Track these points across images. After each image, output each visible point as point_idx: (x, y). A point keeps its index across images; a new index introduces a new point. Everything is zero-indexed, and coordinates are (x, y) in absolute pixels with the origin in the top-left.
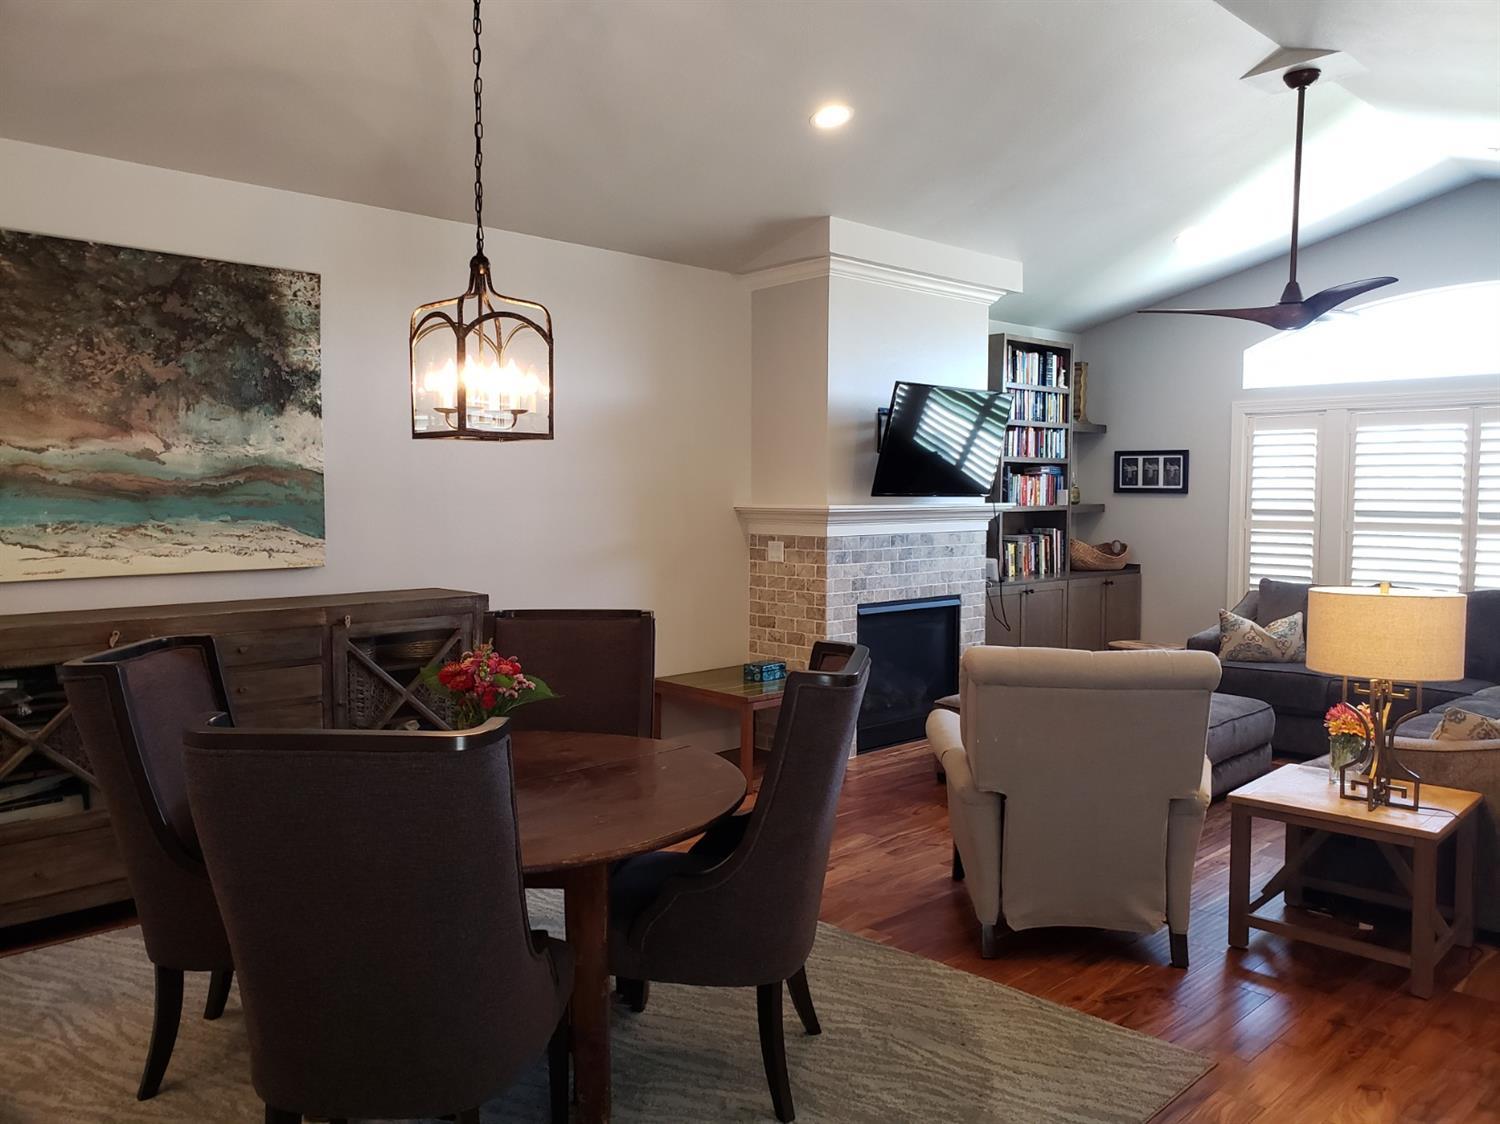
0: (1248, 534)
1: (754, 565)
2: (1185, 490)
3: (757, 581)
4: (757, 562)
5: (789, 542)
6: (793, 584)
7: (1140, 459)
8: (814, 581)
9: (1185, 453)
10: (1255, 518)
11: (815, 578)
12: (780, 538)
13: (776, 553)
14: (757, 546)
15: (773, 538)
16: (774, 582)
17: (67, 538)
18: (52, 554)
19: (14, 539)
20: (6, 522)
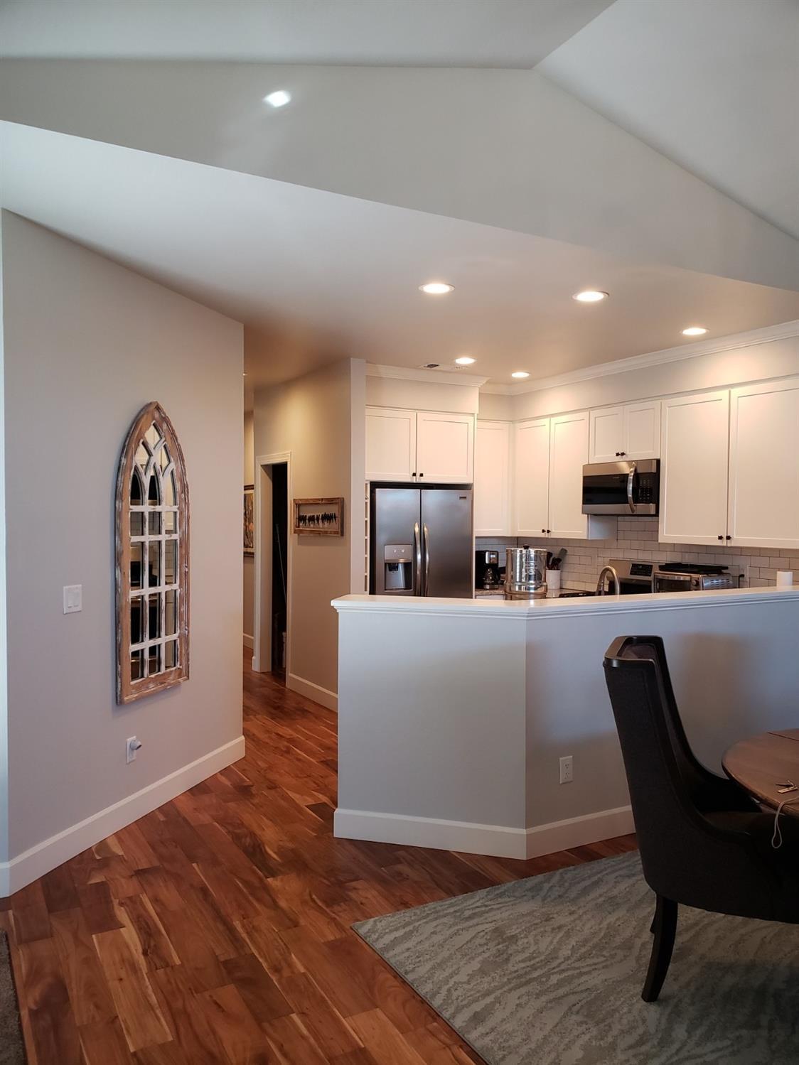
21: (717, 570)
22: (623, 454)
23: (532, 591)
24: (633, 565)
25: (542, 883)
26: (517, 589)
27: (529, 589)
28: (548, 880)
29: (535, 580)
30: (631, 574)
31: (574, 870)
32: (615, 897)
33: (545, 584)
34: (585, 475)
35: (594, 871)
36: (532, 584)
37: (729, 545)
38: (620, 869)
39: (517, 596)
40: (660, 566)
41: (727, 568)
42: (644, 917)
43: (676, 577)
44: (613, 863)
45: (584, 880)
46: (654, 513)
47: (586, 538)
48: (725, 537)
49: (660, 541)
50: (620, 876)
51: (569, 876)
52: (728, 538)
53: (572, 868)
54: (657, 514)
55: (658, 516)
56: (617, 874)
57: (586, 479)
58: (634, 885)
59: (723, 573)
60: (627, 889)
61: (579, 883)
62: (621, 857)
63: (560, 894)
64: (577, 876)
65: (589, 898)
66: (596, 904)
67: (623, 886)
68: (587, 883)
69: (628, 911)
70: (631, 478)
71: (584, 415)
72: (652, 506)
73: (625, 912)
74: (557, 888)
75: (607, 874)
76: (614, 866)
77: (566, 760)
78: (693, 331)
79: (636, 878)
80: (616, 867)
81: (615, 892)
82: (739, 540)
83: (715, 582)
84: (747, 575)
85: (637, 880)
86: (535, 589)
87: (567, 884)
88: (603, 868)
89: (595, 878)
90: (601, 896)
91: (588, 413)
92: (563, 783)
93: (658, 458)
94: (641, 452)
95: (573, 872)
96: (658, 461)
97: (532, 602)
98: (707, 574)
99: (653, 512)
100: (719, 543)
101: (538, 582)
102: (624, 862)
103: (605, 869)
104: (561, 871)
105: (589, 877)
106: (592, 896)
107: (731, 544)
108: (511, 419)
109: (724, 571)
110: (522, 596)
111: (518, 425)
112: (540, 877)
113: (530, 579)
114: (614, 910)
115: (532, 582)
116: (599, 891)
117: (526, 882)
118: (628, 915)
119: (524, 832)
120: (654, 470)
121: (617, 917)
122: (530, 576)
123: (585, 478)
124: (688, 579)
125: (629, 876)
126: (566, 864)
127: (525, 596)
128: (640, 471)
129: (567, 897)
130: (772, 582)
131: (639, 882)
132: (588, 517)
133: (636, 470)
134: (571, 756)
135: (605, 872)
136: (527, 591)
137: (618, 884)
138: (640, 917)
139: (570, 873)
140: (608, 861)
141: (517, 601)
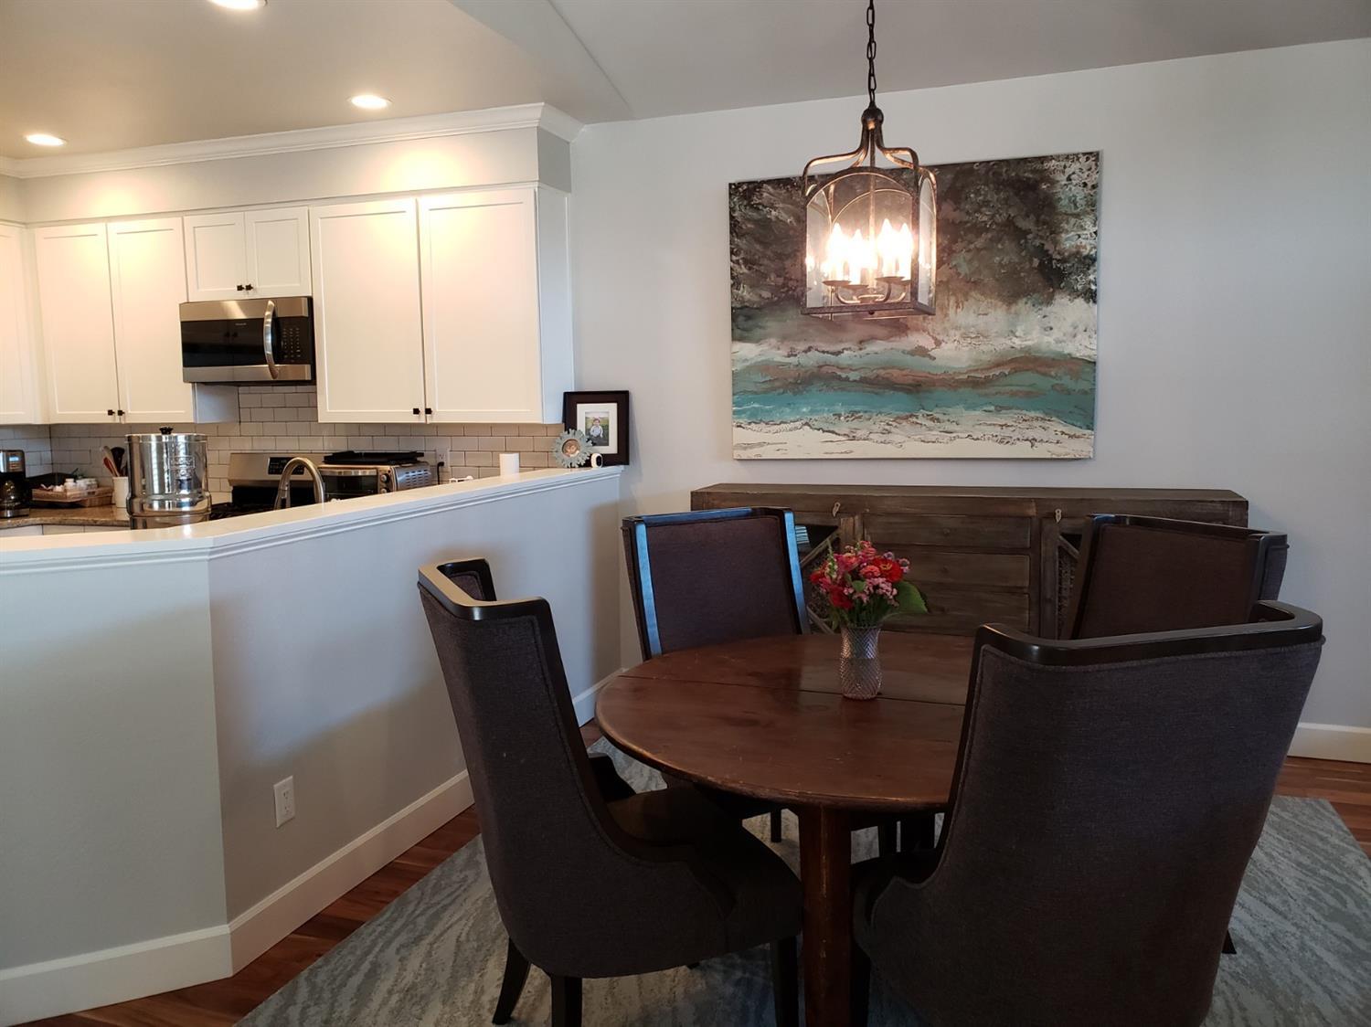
17: (855, 424)
18: (844, 438)
19: (817, 425)
20: (812, 412)
21: (409, 459)
22: (249, 288)
23: (186, 509)
24: (272, 459)
25: (283, 1009)
26: (156, 506)
27: (180, 505)
28: (290, 1001)
29: (189, 489)
30: (270, 473)
31: (327, 962)
32: (414, 986)
33: (207, 494)
34: (183, 320)
35: (358, 952)
36: (185, 496)
37: (429, 422)
38: (397, 933)
39: (158, 519)
40: (326, 458)
41: (422, 455)
42: (472, 1002)
43: (353, 471)
44: (380, 929)
45: (350, 975)
46: (310, 379)
47: (192, 421)
48: (422, 410)
49: (320, 421)
50: (402, 946)
51: (322, 977)
52: (428, 411)
53: (320, 961)
54: (313, 381)
55: (315, 384)
56: (395, 945)
57: (186, 326)
58: (429, 954)
59: (419, 462)
60: (424, 965)
61: (344, 985)
62: (388, 915)
63: (324, 1018)
64: (336, 973)
65: (374, 1005)
66: (392, 1012)
67: (415, 962)
68: (356, 980)
69: (444, 1003)
70: (269, 325)
71: (175, 222)
72: (307, 367)
73: (440, 1006)
74: (312, 1011)
75: (381, 951)
76: (385, 932)
77: (283, 786)
78: (368, 101)
79: (427, 941)
80: (389, 934)
81: (409, 978)
82: (444, 413)
83: (411, 474)
84: (448, 463)
85: (431, 944)
86: (192, 504)
87: (327, 995)
88: (368, 942)
89: (366, 966)
90: (390, 992)
91: (180, 218)
92: (281, 826)
93: (310, 295)
94: (277, 285)
95: (326, 968)
96: (310, 300)
97: (187, 529)
98: (400, 464)
99: (308, 377)
100: (414, 419)
101: (195, 491)
102: (395, 921)
103: (374, 943)
104: (305, 973)
105: (357, 967)
106: (377, 999)
107: (431, 420)
108: (23, 221)
109: (419, 459)
110: (167, 520)
111: (41, 233)
112: (275, 1000)
113: (180, 487)
114: (423, 1012)
115: (185, 492)
116: (383, 986)
117: (254, 1019)
118: (447, 1009)
119: (225, 929)
120: (305, 313)
121: (434, 1020)
122: (181, 481)
123: (184, 324)
124: (373, 473)
125: (417, 940)
126: (308, 957)
127: (172, 519)
128: (279, 315)
129: (339, 1018)
130: (494, 470)
131: (435, 946)
132: (193, 387)
133: (274, 314)
134: (291, 777)
135: (377, 949)
136: (178, 510)
137: (405, 962)
138: (467, 1005)
139: (322, 971)
140: (370, 929)
141: (157, 531)
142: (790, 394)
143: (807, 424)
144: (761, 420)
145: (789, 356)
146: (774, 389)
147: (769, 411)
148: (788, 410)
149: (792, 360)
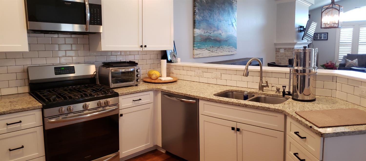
0: (339, 47)
1: (276, 54)
2: (327, 39)
3: (277, 56)
4: (277, 53)
5: (285, 49)
6: (286, 56)
7: (319, 34)
8: (291, 56)
9: (327, 33)
10: (340, 44)
11: (291, 55)
12: (283, 48)
13: (282, 51)
14: (277, 50)
15: (281, 48)
16: (281, 56)
17: (213, 49)
18: (211, 52)
19: (208, 49)
20: (207, 46)
30: (56, 74)
37: (143, 50)
52: (146, 46)
70: (88, 6)
99: (101, 31)
128: (90, 3)
142: (204, 42)
143: (206, 49)
144: (200, 48)
145: (204, 33)
146: (202, 41)
147: (201, 46)
148: (204, 46)
149: (205, 34)
